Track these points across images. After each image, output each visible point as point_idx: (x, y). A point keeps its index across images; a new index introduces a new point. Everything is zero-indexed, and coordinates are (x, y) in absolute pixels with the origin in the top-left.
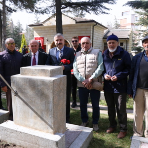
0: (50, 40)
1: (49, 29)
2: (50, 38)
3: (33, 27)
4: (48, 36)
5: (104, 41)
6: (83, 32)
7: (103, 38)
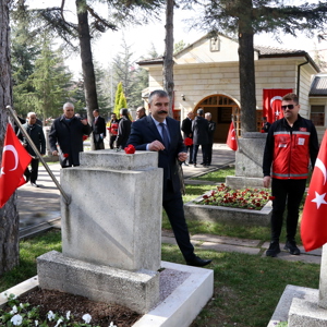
0: (191, 98)
1: (187, 72)
2: (191, 93)
3: (146, 68)
4: (185, 88)
5: (310, 101)
6: (275, 80)
7: (310, 95)
